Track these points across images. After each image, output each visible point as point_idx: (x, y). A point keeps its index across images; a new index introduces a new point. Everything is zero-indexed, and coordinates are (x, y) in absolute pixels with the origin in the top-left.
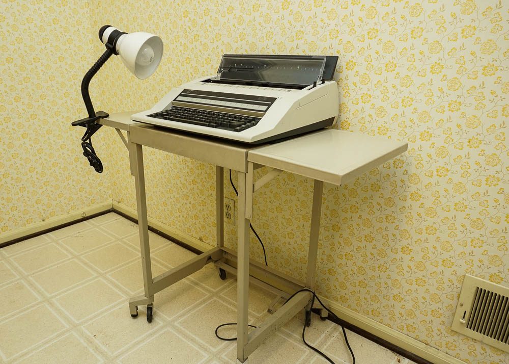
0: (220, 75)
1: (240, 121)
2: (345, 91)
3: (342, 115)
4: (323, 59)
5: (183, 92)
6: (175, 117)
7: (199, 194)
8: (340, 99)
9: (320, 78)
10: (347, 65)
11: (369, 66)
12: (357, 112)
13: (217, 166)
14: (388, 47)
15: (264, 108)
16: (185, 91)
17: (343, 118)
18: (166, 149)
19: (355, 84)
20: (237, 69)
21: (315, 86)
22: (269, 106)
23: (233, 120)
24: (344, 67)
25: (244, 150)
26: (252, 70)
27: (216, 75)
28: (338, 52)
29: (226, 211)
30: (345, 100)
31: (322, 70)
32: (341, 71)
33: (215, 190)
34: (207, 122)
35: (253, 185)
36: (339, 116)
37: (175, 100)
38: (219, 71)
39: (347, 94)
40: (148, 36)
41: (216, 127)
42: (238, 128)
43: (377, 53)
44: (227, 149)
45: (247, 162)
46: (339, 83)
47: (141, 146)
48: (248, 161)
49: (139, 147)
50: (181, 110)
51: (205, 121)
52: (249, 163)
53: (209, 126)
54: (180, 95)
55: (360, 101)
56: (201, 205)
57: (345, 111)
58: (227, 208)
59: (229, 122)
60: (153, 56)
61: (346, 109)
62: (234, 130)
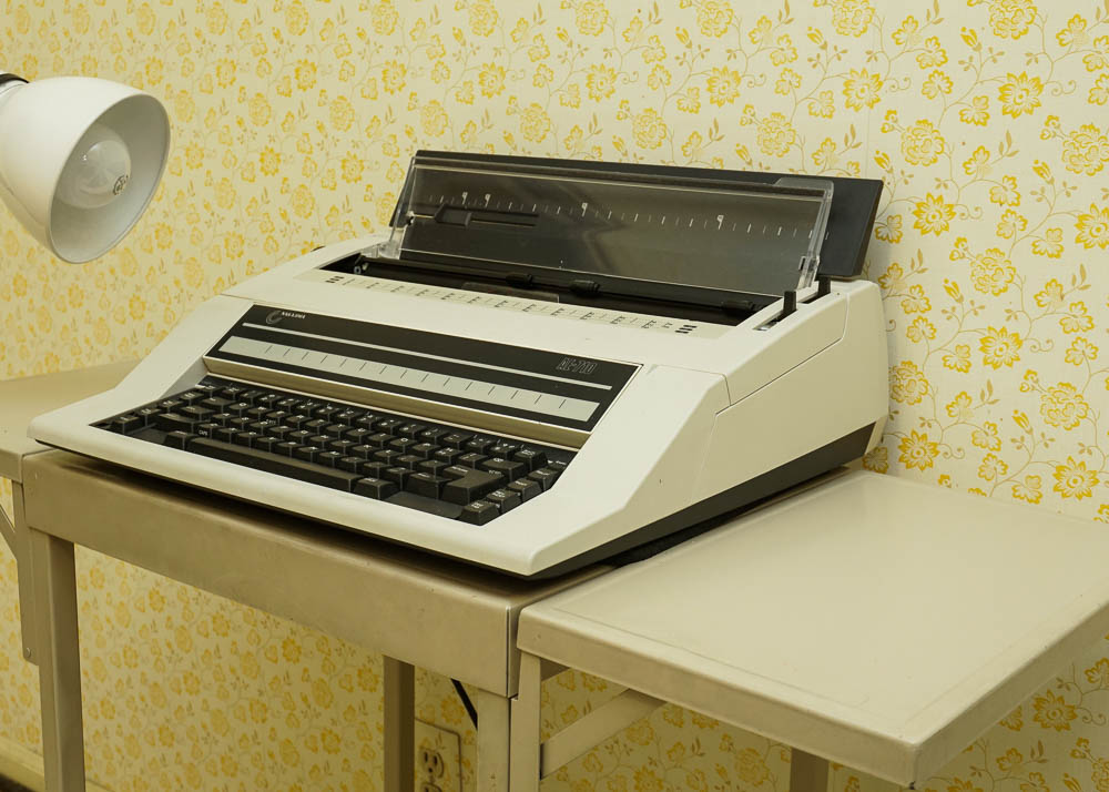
0: (400, 235)
1: (485, 469)
2: (914, 316)
3: (904, 408)
4: (820, 194)
5: (248, 317)
6: (215, 435)
7: (311, 700)
8: (891, 348)
9: (811, 269)
10: (918, 214)
11: (1011, 219)
12: (962, 401)
13: (387, 659)
14: (1083, 152)
15: (581, 409)
16: (258, 313)
17: (908, 422)
18: (175, 568)
19: (952, 289)
20: (469, 215)
21: (789, 309)
22: (605, 401)
23: (455, 461)
24: (908, 220)
25: (502, 605)
26: (531, 220)
27: (383, 239)
28: (879, 161)
29: (426, 777)
30: (912, 351)
31: (817, 234)
32: (894, 235)
33: (381, 688)
34: (347, 468)
35: (542, 747)
36: (892, 415)
37: (215, 352)
38: (398, 220)
39: (922, 326)
40: (112, 93)
41: (384, 495)
42: (477, 505)
43: (1041, 170)
44: (430, 594)
45: (515, 656)
46: (889, 282)
47: (71, 545)
48: (520, 652)
49: (63, 550)
50: (238, 398)
51: (338, 464)
52: (523, 657)
53: (356, 488)
54: (238, 330)
55: (977, 357)
56: (320, 745)
57: (915, 395)
58: (430, 763)
59: (440, 471)
60: (128, 173)
61: (918, 388)
62: (458, 511)
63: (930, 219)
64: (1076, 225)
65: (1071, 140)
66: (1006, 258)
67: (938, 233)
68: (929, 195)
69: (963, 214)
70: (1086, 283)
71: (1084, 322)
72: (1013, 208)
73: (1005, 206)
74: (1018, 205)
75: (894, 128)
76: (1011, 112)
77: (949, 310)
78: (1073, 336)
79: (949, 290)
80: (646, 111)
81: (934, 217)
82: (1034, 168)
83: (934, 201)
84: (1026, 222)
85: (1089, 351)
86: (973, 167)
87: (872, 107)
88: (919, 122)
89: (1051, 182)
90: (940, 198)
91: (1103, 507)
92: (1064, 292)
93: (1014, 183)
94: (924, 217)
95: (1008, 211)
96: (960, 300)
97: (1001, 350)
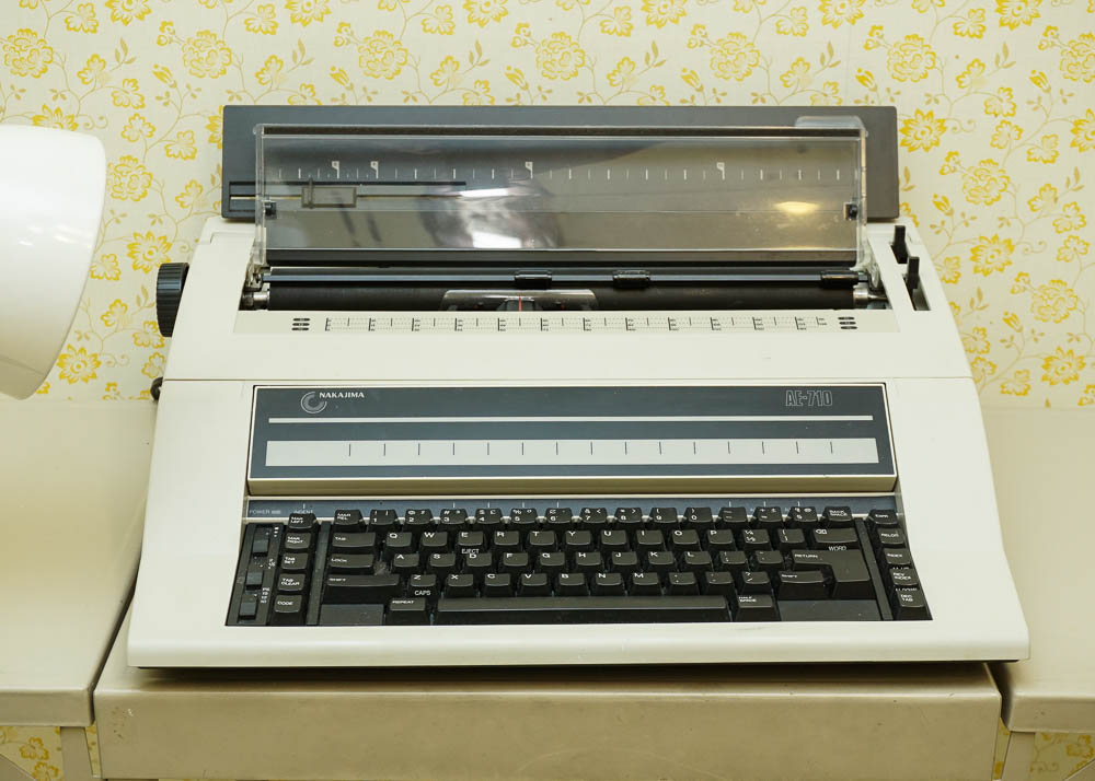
28: (862, 80)
43: (1038, 80)
63: (919, 135)
64: (1072, 131)
65: (1069, 49)
66: (1000, 167)
67: (927, 149)
68: (918, 111)
69: (955, 129)
70: (1080, 184)
71: (1078, 221)
72: (1009, 119)
73: (1000, 118)
74: (1013, 115)
75: (879, 44)
76: (1009, 24)
77: (939, 224)
78: (1064, 236)
79: (938, 205)
80: (555, 35)
81: (923, 133)
82: (1031, 78)
83: (924, 117)
84: (1021, 131)
85: (1080, 248)
86: (967, 80)
87: (853, 24)
88: (908, 37)
89: (1048, 91)
90: (931, 114)
91: (1089, 387)
92: (1058, 195)
93: (1009, 94)
94: (912, 134)
95: (1003, 122)
96: (951, 213)
97: (992, 257)
